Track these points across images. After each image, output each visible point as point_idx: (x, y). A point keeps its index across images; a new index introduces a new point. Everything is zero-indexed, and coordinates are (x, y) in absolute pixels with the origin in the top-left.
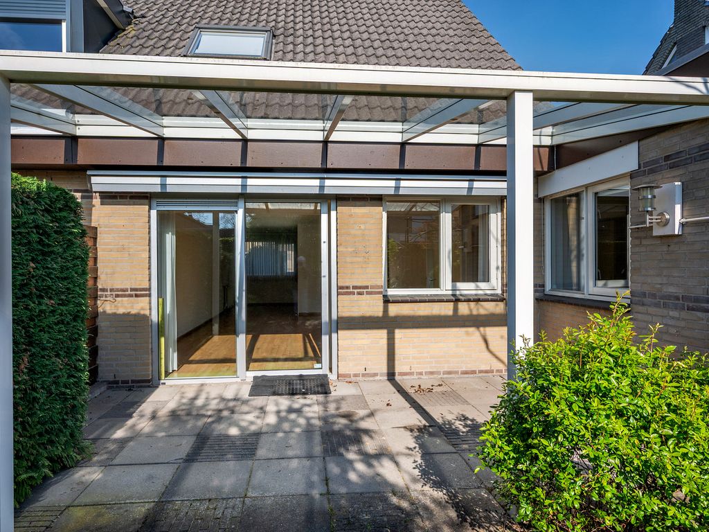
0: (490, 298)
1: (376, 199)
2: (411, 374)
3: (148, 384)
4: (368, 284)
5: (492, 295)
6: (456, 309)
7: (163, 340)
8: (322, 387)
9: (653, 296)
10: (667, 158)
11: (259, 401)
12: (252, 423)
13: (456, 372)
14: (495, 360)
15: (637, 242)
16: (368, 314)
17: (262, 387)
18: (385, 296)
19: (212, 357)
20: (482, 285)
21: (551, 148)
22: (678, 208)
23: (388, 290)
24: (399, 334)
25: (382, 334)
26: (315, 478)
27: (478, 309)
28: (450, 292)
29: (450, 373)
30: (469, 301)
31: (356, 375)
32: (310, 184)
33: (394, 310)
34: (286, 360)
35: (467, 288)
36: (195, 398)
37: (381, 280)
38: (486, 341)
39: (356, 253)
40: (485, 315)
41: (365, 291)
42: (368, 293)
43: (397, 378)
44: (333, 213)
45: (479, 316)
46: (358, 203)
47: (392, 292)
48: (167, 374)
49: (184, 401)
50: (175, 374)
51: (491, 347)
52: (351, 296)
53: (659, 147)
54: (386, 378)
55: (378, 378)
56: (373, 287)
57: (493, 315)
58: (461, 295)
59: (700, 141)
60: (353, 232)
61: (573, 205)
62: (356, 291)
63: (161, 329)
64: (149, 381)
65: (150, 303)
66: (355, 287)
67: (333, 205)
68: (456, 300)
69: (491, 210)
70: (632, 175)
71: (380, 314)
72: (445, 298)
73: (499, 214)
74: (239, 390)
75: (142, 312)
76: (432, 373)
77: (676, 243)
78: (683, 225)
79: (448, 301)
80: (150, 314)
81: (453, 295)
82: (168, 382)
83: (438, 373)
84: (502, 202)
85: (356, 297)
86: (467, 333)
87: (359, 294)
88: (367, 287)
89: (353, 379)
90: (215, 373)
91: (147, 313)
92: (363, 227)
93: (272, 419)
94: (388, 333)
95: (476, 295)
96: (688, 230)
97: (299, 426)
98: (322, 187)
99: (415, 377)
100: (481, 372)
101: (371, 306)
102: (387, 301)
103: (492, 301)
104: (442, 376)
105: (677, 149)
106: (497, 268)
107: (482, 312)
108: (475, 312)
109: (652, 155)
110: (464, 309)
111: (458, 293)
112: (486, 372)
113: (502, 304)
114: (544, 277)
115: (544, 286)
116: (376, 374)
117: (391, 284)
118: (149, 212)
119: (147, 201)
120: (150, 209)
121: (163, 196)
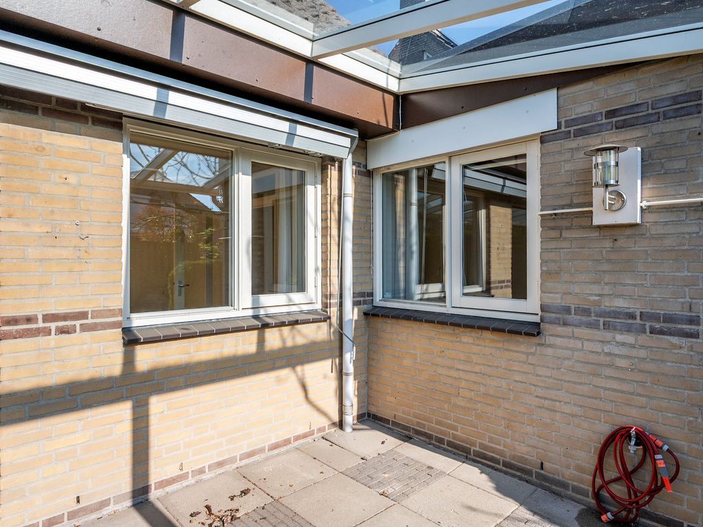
0: (311, 317)
1: (109, 124)
2: (184, 477)
4: (88, 308)
5: (309, 312)
6: (261, 341)
9: (586, 312)
10: (611, 114)
13: (262, 450)
14: (315, 414)
15: (553, 234)
16: (85, 375)
18: (127, 331)
20: (297, 297)
21: (396, 96)
23: (134, 315)
24: (157, 404)
25: (124, 410)
27: (293, 338)
28: (250, 313)
29: (250, 454)
30: (283, 324)
33: (146, 358)
35: (274, 303)
37: (118, 296)
38: (304, 387)
39: (54, 237)
40: (304, 346)
41: (78, 323)
42: (84, 328)
43: (154, 495)
45: (295, 347)
46: (59, 123)
47: (142, 320)
51: (311, 395)
52: (41, 340)
54: (129, 503)
55: (108, 509)
56: (97, 314)
57: (314, 344)
58: (267, 316)
59: (674, 89)
62: (53, 326)
66: (48, 318)
68: (262, 325)
69: (309, 177)
70: (544, 138)
71: (117, 371)
72: (245, 325)
73: (319, 187)
76: (220, 464)
77: (628, 237)
78: (643, 209)
79: (250, 329)
81: (256, 317)
83: (232, 460)
84: (324, 169)
85: (53, 339)
86: (279, 381)
87: (62, 331)
88: (83, 315)
92: (72, 179)
94: (134, 408)
95: (289, 314)
96: (650, 218)
99: (191, 481)
100: (297, 438)
102: (131, 340)
103: (314, 321)
104: (239, 463)
105: (631, 100)
106: (316, 270)
107: (300, 341)
108: (289, 343)
109: (583, 109)
110: (273, 339)
111: (262, 312)
112: (305, 436)
113: (324, 326)
114: (372, 281)
115: (371, 294)
116: (105, 503)
117: (139, 303)
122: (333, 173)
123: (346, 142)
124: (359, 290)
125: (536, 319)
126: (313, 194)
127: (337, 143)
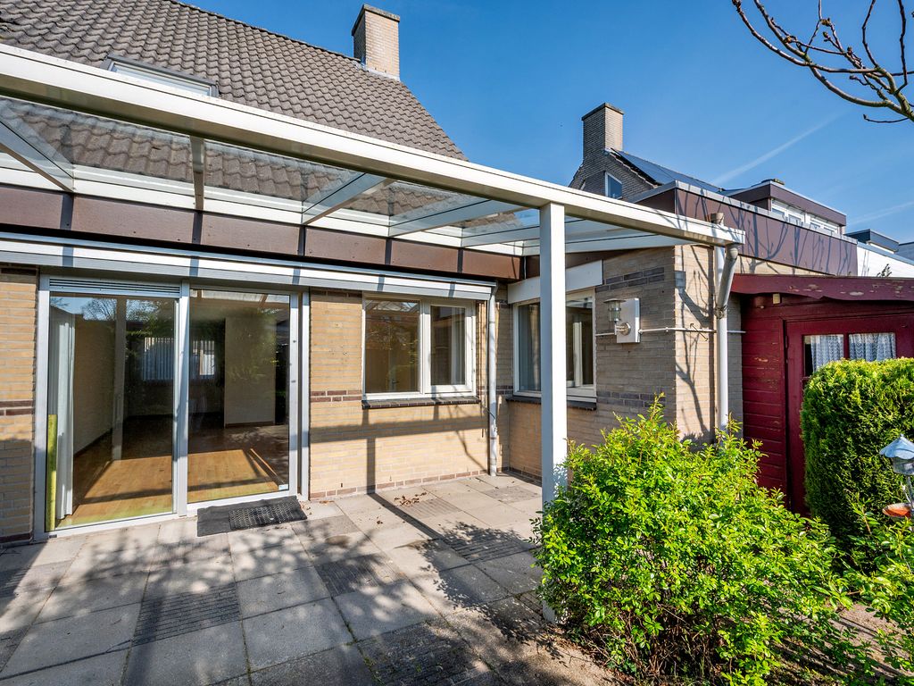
0: (467, 400)
1: (355, 295)
2: (392, 485)
3: (27, 541)
4: (346, 389)
5: (468, 397)
6: (436, 413)
7: (54, 475)
8: (294, 512)
9: (617, 395)
10: (627, 277)
11: (219, 540)
12: (221, 572)
13: (436, 479)
14: (471, 462)
15: (602, 348)
16: (346, 423)
17: (211, 522)
18: (364, 402)
19: (122, 490)
20: (460, 388)
21: (522, 258)
22: (637, 319)
23: (367, 394)
24: (379, 442)
25: (363, 444)
27: (457, 413)
28: (430, 396)
29: (429, 480)
30: (449, 404)
31: (330, 493)
32: (281, 273)
33: (375, 417)
34: (233, 484)
35: (445, 391)
36: (120, 550)
37: (361, 385)
38: (464, 445)
39: (332, 354)
40: (464, 419)
41: (342, 396)
42: (345, 399)
43: (377, 491)
44: (306, 309)
45: (458, 419)
46: (335, 298)
47: (371, 397)
48: (58, 521)
49: (101, 557)
50: (69, 521)
51: (469, 450)
52: (326, 403)
53: (619, 267)
54: (365, 492)
55: (355, 493)
56: (350, 392)
57: (470, 418)
58: (440, 398)
59: (653, 265)
60: (329, 330)
61: (535, 312)
62: (332, 397)
63: (50, 461)
64: (28, 536)
65: (34, 423)
66: (330, 393)
67: (305, 299)
68: (437, 403)
69: (467, 312)
70: (597, 289)
71: (360, 422)
72: (426, 402)
73: (474, 317)
74: (183, 530)
75: (20, 437)
76: (412, 482)
77: (635, 350)
79: (429, 405)
80: (33, 439)
81: (432, 398)
82: (60, 534)
83: (419, 481)
84: (477, 306)
85: (332, 403)
86: (448, 439)
87: (335, 400)
88: (344, 392)
89: (327, 498)
90: (139, 512)
91: (29, 437)
92: (340, 325)
93: (248, 563)
94: (368, 442)
95: (455, 397)
96: (644, 339)
97: (287, 564)
98: (296, 277)
99: (395, 487)
100: (459, 475)
101: (349, 414)
102: (367, 407)
103: (469, 403)
104: (422, 483)
105: (635, 270)
106: (473, 371)
107: (461, 415)
108: (454, 416)
109: (613, 274)
110: (444, 412)
111: (437, 396)
112: (464, 475)
113: (478, 406)
114: (512, 379)
115: (512, 387)
116: (353, 490)
117: (370, 387)
118: (37, 293)
119: (33, 278)
120: (38, 288)
121: (68, 272)
123: (489, 290)
124: (501, 384)
125: (594, 401)
126: (470, 322)
127: (482, 291)
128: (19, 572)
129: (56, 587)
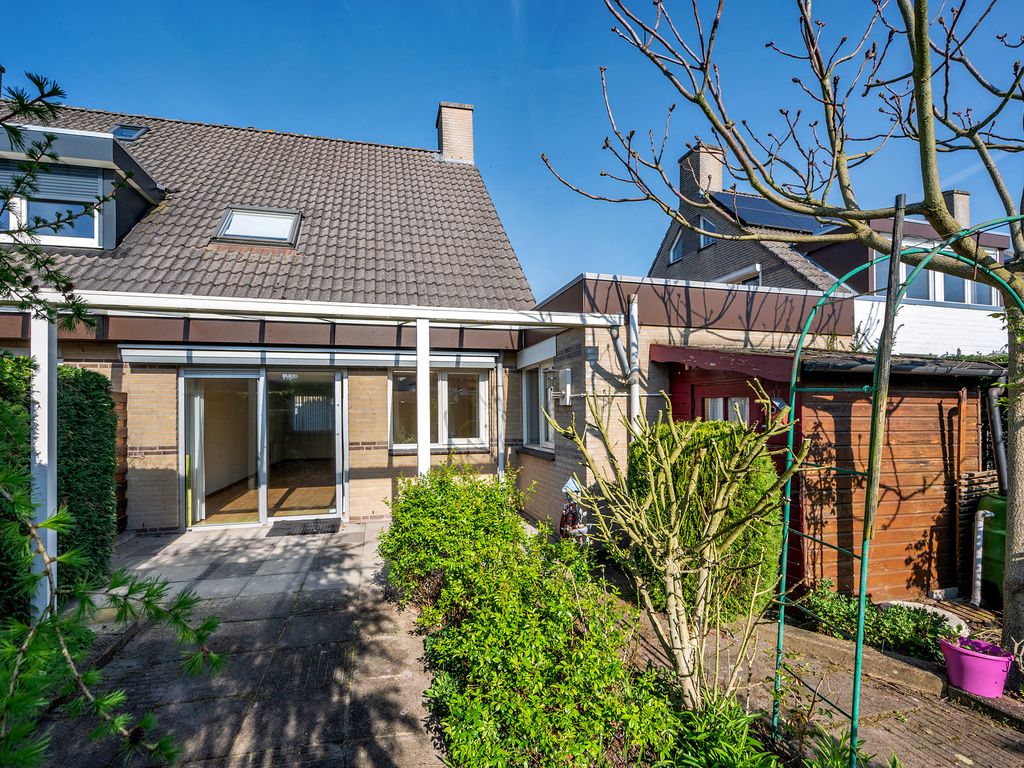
0: (479, 451)
1: (382, 370)
3: (176, 531)
4: (376, 441)
5: (481, 448)
7: (190, 492)
8: (333, 526)
9: (563, 448)
10: (566, 351)
11: (273, 540)
12: (260, 554)
15: (557, 409)
16: (375, 466)
17: (279, 530)
18: (390, 450)
19: (243, 508)
20: (473, 440)
21: (520, 331)
22: (569, 386)
23: (394, 445)
25: (388, 482)
26: (295, 584)
27: (468, 461)
28: (446, 447)
30: (461, 453)
31: (364, 518)
32: (322, 358)
33: (397, 462)
34: (313, 508)
35: (460, 443)
36: (217, 540)
37: (388, 436)
39: (364, 414)
40: (475, 465)
41: (372, 446)
42: (375, 448)
44: (345, 381)
47: (396, 447)
48: (194, 522)
49: (206, 542)
50: (203, 523)
52: (361, 451)
53: (563, 342)
55: (384, 519)
56: (379, 443)
57: (481, 465)
58: (455, 449)
60: (362, 397)
62: (365, 446)
63: (188, 482)
64: (176, 528)
65: (178, 459)
66: (363, 443)
67: (345, 374)
68: (451, 453)
69: (481, 377)
70: (554, 359)
71: (386, 466)
73: (486, 381)
74: (258, 533)
75: (170, 468)
78: (572, 398)
80: (178, 469)
81: (448, 449)
82: (195, 529)
84: (487, 373)
85: (365, 451)
87: (367, 448)
88: (374, 443)
89: (363, 521)
90: (241, 520)
91: (175, 468)
92: (370, 393)
93: (278, 551)
94: (392, 481)
95: (468, 448)
96: (571, 402)
97: (298, 554)
98: (332, 360)
101: (379, 459)
102: (391, 454)
103: (480, 453)
105: (570, 345)
106: (486, 426)
109: (560, 348)
110: (456, 460)
111: (453, 447)
113: (488, 456)
114: (522, 433)
115: (522, 440)
116: (383, 517)
117: (396, 440)
118: (177, 379)
119: (175, 370)
120: (178, 376)
121: (190, 366)
122: (494, 374)
123: (493, 360)
124: (510, 437)
125: (553, 452)
126: (483, 387)
127: (488, 360)
128: (164, 546)
129: (176, 554)
